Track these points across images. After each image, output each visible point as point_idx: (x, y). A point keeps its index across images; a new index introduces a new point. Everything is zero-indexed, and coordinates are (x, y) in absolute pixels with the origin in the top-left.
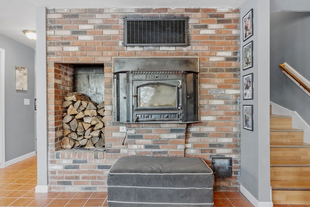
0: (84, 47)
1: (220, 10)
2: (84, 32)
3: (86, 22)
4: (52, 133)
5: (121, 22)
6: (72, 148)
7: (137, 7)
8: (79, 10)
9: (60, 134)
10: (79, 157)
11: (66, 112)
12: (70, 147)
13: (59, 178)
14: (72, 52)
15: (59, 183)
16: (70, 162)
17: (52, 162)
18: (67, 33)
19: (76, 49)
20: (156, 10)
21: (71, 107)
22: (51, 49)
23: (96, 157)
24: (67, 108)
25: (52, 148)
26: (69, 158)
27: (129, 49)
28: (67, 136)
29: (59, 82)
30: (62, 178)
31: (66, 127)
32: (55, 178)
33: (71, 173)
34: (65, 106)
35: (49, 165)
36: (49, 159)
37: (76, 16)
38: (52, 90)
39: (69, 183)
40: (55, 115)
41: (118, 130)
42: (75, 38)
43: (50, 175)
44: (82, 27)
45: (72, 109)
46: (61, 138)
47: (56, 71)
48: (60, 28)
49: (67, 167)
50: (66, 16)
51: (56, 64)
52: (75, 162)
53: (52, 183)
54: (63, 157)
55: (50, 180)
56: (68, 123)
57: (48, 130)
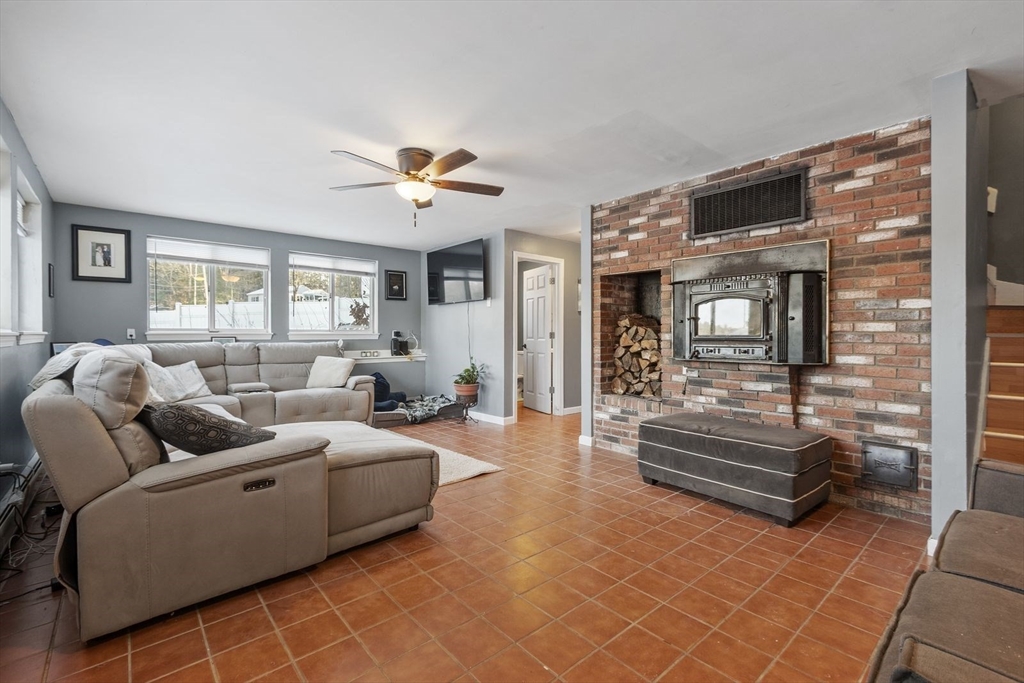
0: (636, 250)
1: (885, 131)
2: (636, 229)
3: (637, 215)
4: (598, 370)
5: (686, 202)
6: (624, 394)
7: (709, 173)
8: (628, 198)
9: (609, 372)
10: (628, 405)
11: (618, 343)
12: (622, 392)
13: (605, 431)
14: (621, 258)
15: (605, 437)
16: (616, 411)
17: (598, 408)
18: (614, 234)
19: (624, 254)
20: (744, 169)
21: (625, 335)
22: (598, 258)
23: (649, 409)
24: (620, 336)
25: (598, 390)
26: (615, 406)
27: (698, 243)
28: (620, 376)
29: (608, 301)
30: (608, 431)
31: (619, 363)
32: (601, 429)
33: (619, 426)
34: (617, 334)
35: (595, 411)
36: (595, 404)
37: (626, 208)
38: (598, 312)
39: (616, 441)
40: (602, 345)
41: (679, 372)
42: (623, 238)
43: (595, 425)
44: (634, 222)
45: (625, 339)
46: (611, 378)
47: (602, 286)
48: (607, 228)
49: (614, 418)
50: (613, 211)
51: (603, 278)
52: (623, 412)
53: (598, 436)
54: (609, 404)
55: (595, 432)
56: (620, 358)
57: (593, 365)
